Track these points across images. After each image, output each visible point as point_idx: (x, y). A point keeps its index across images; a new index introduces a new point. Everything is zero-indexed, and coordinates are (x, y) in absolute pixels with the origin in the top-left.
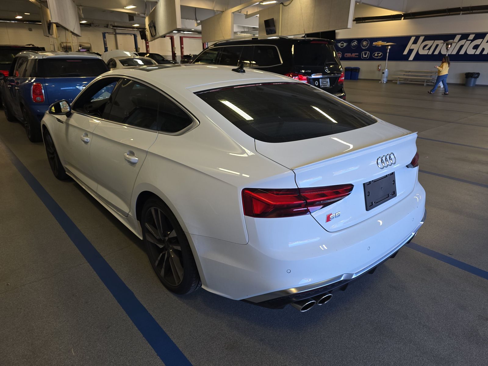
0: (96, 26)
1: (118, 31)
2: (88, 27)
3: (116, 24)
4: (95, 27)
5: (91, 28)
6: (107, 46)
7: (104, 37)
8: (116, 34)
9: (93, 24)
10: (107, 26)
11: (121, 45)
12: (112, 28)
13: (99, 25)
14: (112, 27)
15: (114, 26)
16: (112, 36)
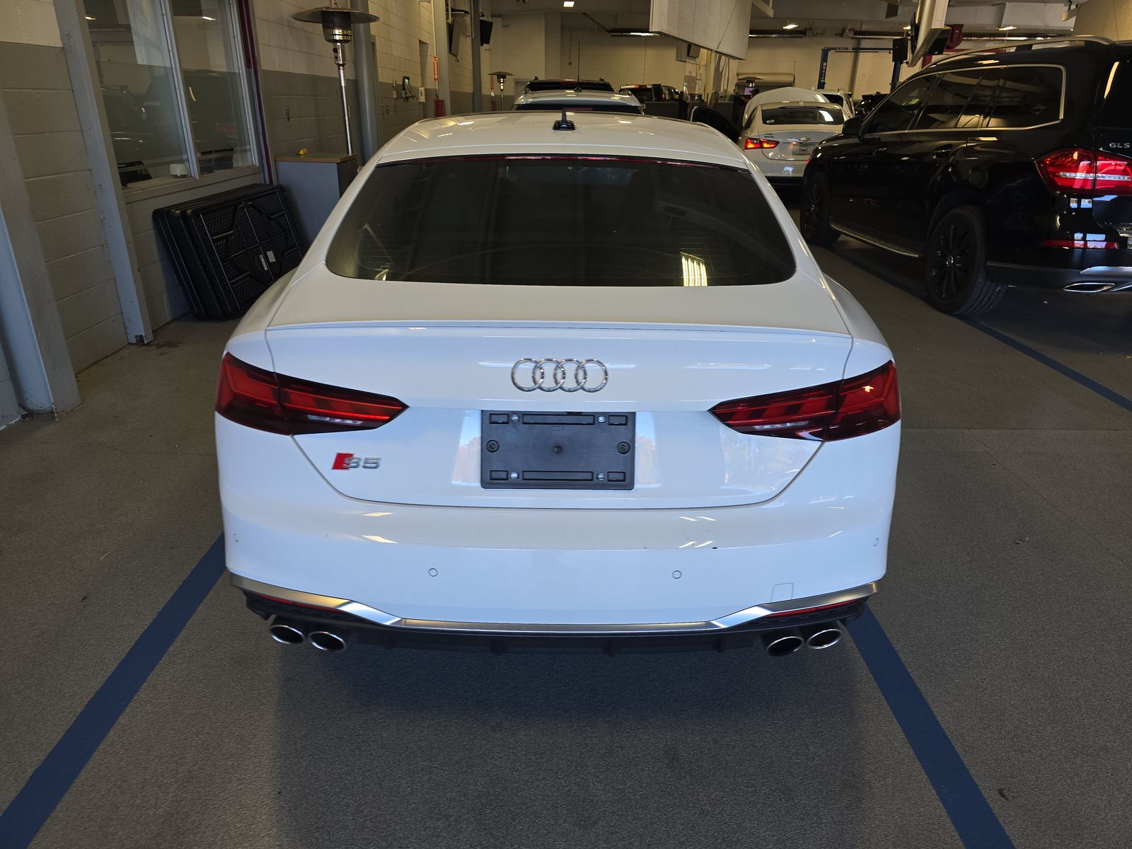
0: (817, 34)
1: (865, 44)
2: (797, 37)
3: (865, 28)
4: (814, 36)
5: (805, 40)
6: (824, 79)
7: (825, 59)
8: (857, 50)
9: (811, 29)
10: (841, 34)
11: (864, 75)
12: (852, 38)
13: (824, 32)
14: (852, 36)
15: (857, 33)
16: (849, 57)
